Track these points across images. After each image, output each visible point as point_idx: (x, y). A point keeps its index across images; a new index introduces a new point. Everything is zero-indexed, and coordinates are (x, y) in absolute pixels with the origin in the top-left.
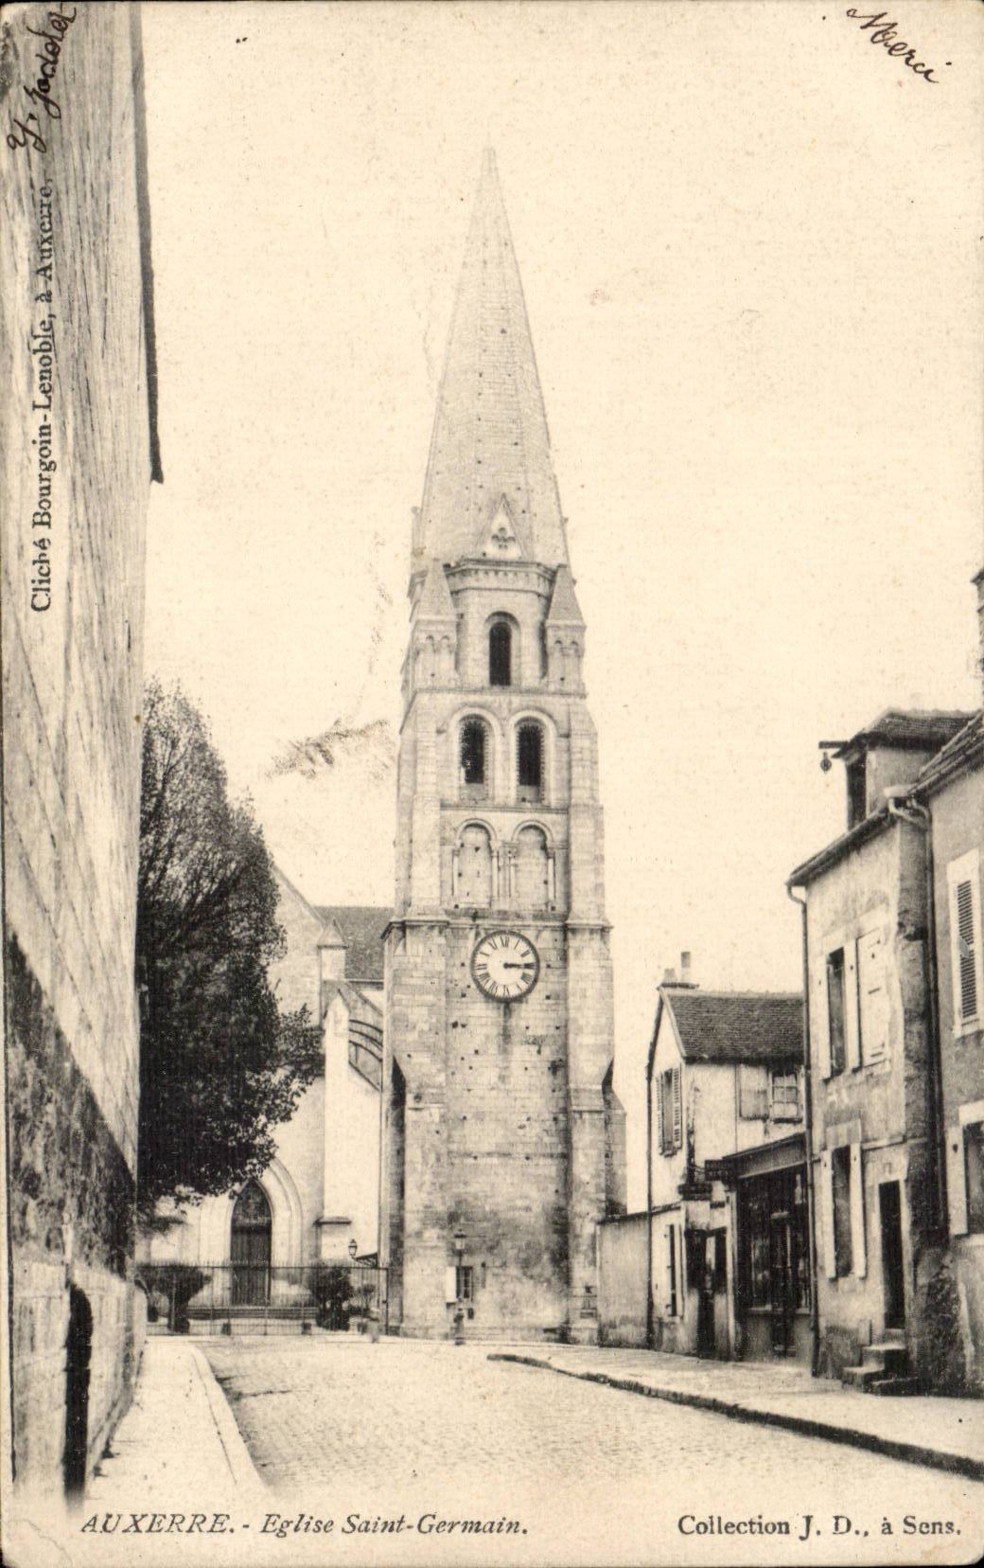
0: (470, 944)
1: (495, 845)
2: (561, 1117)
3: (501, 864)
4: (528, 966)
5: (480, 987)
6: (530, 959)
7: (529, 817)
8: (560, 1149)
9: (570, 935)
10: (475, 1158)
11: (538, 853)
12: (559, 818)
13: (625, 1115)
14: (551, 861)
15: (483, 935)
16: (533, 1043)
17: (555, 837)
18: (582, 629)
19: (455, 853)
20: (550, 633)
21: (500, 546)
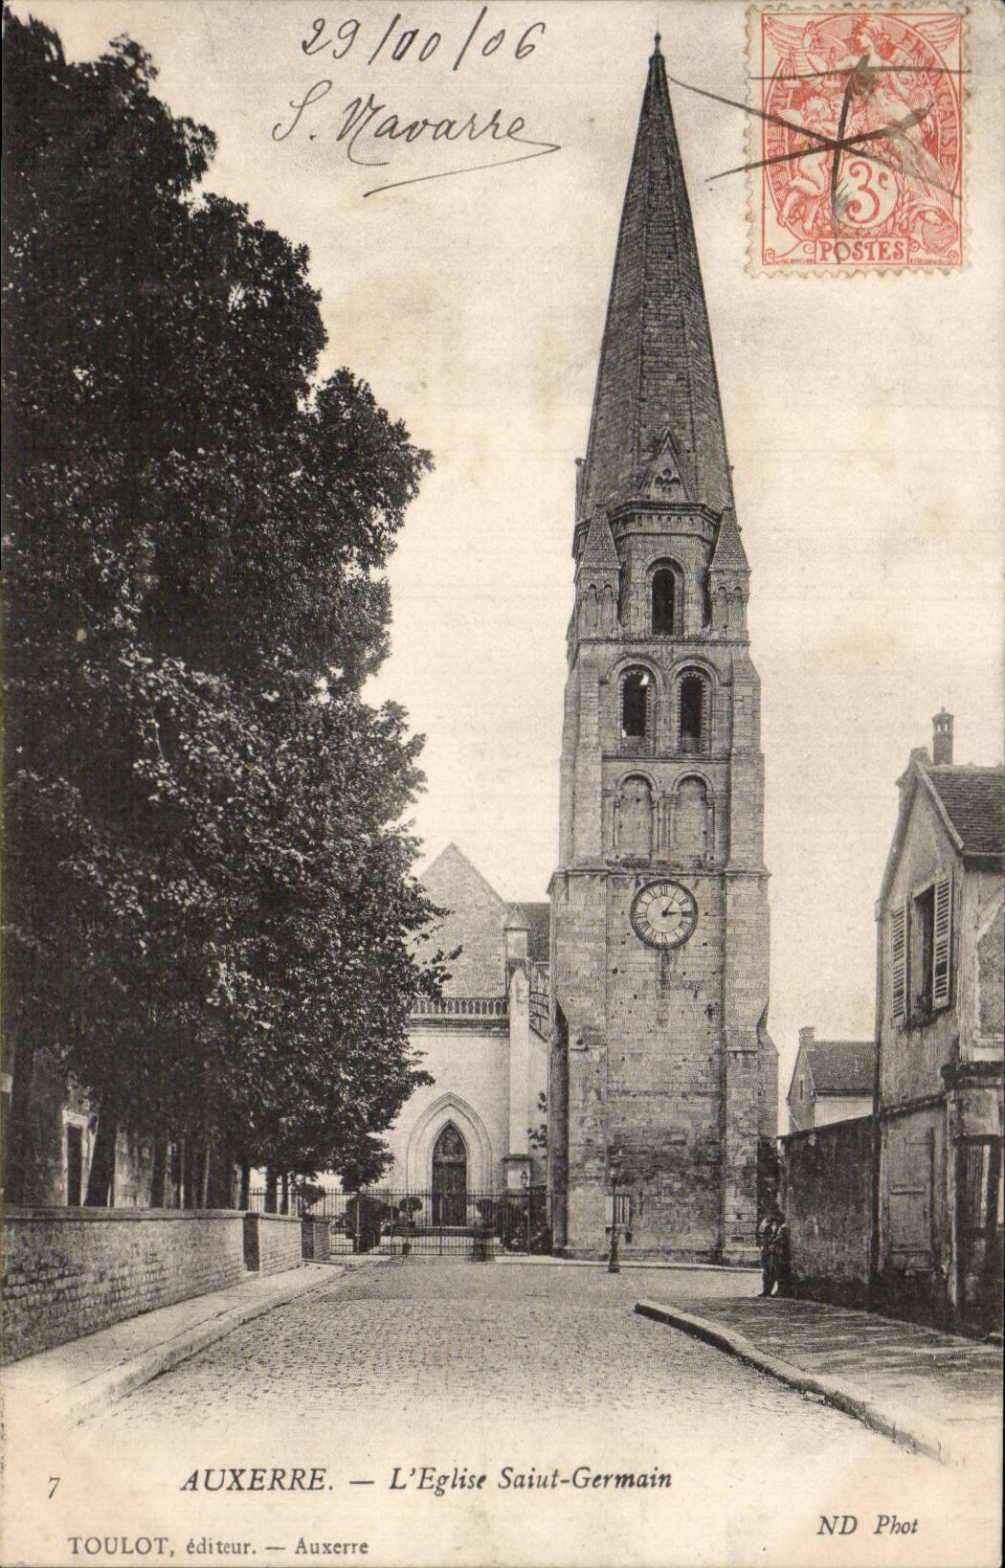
0: (630, 893)
1: (656, 796)
2: (716, 1058)
3: (661, 816)
4: (684, 914)
5: (640, 936)
6: (688, 907)
7: (687, 768)
8: (713, 1088)
9: (728, 882)
10: (634, 1096)
11: (697, 804)
12: (721, 767)
13: (777, 1055)
14: (710, 811)
15: (643, 885)
16: (690, 988)
17: (716, 786)
18: (747, 572)
19: (616, 805)
20: (714, 578)
21: (664, 489)
